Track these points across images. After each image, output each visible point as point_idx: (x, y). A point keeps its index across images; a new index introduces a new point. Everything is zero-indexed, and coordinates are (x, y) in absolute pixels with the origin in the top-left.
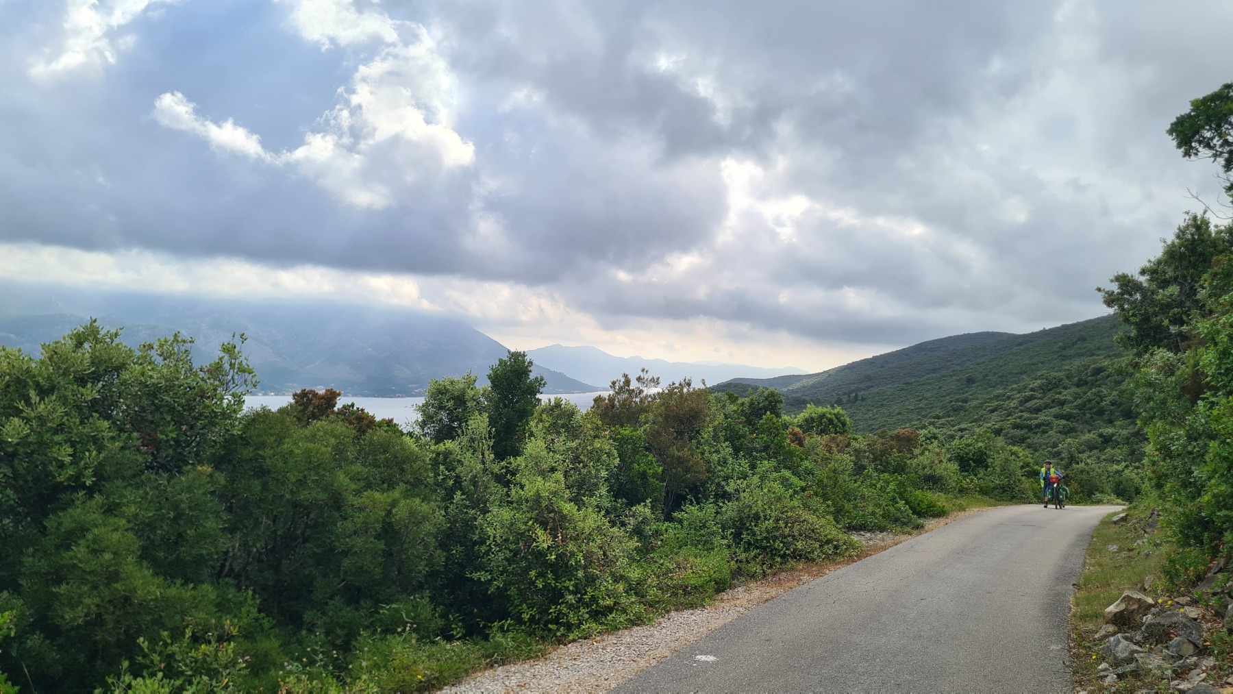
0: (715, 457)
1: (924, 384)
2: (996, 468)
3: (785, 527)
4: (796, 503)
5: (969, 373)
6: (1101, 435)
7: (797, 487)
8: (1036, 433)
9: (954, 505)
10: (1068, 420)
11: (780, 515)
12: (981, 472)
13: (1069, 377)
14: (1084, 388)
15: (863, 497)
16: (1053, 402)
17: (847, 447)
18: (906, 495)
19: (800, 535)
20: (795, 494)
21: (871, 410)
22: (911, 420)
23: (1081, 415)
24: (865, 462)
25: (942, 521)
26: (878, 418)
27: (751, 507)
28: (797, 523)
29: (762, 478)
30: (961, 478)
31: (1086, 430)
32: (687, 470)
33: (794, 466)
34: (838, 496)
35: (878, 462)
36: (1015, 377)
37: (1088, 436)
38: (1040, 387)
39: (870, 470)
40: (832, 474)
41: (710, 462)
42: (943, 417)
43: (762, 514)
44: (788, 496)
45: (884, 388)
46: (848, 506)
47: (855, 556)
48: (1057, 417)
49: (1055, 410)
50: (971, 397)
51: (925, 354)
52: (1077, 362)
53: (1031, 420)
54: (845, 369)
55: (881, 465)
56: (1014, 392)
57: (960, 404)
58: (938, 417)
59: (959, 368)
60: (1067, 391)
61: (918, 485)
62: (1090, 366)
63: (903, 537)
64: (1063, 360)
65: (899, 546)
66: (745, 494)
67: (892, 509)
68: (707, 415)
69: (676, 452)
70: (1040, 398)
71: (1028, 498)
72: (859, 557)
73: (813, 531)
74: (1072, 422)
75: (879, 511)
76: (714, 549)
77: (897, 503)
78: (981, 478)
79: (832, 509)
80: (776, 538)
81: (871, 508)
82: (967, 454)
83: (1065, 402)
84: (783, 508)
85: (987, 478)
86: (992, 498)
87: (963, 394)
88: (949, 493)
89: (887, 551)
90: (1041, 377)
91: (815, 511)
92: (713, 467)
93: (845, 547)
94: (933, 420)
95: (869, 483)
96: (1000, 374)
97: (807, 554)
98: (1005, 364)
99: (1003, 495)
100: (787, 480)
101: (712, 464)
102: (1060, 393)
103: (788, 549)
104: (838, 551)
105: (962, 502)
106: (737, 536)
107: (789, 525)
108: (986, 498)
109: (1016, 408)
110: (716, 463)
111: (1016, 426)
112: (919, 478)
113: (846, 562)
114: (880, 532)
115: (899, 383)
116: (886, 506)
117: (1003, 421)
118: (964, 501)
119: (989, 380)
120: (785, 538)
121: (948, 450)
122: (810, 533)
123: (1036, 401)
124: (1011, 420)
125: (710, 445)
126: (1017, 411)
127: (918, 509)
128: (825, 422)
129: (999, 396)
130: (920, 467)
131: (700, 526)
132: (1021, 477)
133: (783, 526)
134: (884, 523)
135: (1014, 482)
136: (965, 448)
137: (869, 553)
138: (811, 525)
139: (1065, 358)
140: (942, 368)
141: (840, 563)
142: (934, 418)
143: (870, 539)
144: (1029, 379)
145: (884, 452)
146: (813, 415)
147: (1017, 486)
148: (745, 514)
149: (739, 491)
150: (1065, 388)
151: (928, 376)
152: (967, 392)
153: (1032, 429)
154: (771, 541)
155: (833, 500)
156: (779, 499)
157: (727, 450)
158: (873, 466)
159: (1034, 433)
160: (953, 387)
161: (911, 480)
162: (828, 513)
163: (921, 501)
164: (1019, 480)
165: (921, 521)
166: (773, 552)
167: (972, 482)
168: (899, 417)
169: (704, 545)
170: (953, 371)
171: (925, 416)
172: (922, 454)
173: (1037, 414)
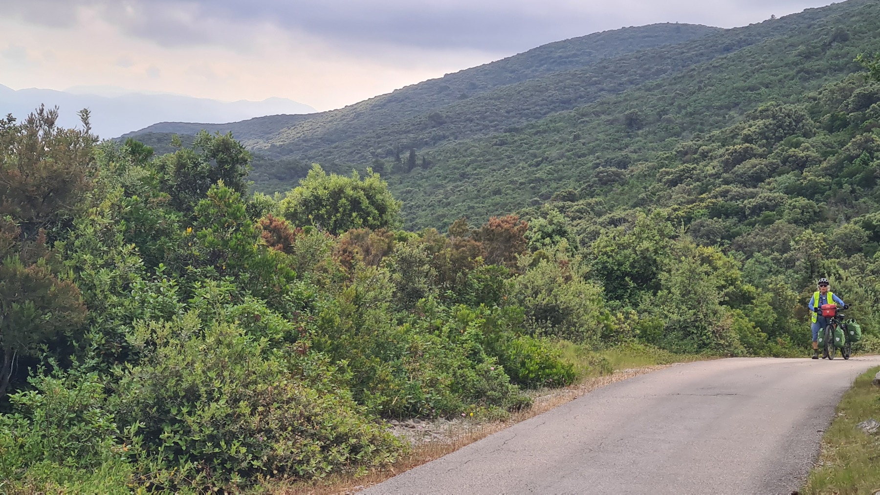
0: (105, 276)
1: (545, 131)
2: (673, 290)
3: (252, 414)
4: (274, 364)
5: (632, 107)
6: (867, 226)
7: (277, 333)
8: (753, 225)
9: (591, 363)
10: (810, 197)
11: (241, 389)
12: (647, 297)
13: (814, 113)
14: (842, 135)
15: (413, 352)
16: (784, 162)
17: (385, 253)
18: (500, 346)
19: (283, 428)
20: (272, 346)
21: (442, 186)
22: (520, 205)
23: (834, 186)
24: (421, 283)
25: (566, 392)
26: (455, 203)
27: (181, 376)
28: (276, 405)
29: (205, 318)
30: (607, 311)
31: (841, 216)
32: (44, 305)
33: (273, 293)
34: (363, 351)
35: (447, 284)
36: (718, 115)
37: (845, 228)
38: (762, 135)
39: (431, 298)
40: (354, 308)
41: (92, 287)
42: (581, 197)
43: (203, 390)
44: (258, 351)
45: (466, 141)
46: (383, 371)
47: (393, 465)
48: (791, 191)
49: (788, 178)
50: (635, 156)
51: (549, 70)
52: (831, 83)
53: (744, 198)
54: (390, 101)
55: (453, 289)
56: (715, 145)
57: (614, 169)
58: (571, 198)
59: (612, 98)
60: (810, 140)
61: (523, 326)
62: (851, 90)
63: (489, 427)
64: (806, 80)
65: (479, 442)
66: (167, 351)
67: (471, 374)
68: (87, 188)
69: (20, 268)
70: (761, 156)
71: (730, 345)
72: (400, 467)
73: (308, 419)
74: (818, 201)
75: (445, 379)
76: (100, 464)
77: (481, 361)
78: (645, 311)
79: (349, 375)
80: (233, 436)
81: (428, 374)
82: (620, 264)
83: (807, 161)
84: (249, 375)
85: (656, 309)
86: (664, 349)
87: (620, 149)
88: (582, 339)
89: (457, 453)
90: (763, 114)
91: (313, 381)
92: (100, 296)
93: (372, 448)
94: (561, 204)
95: (426, 325)
96: (689, 109)
97: (296, 466)
98: (700, 89)
99: (685, 341)
100: (257, 318)
101: (98, 291)
102: (797, 145)
103: (255, 458)
104: (359, 457)
105: (606, 357)
106: (151, 436)
107: (260, 409)
108: (652, 349)
109: (717, 176)
110: (107, 288)
111: (716, 212)
112: (527, 313)
113: (373, 477)
114: (447, 419)
115: (496, 130)
116: (460, 368)
117: (693, 202)
118: (611, 355)
119: (669, 121)
120: (251, 436)
121: (585, 256)
122: (302, 424)
123: (754, 161)
124: (708, 199)
125: (95, 251)
126: (718, 181)
127: (522, 372)
128: (344, 205)
129: (686, 153)
130: (529, 291)
131: (71, 420)
132: (718, 307)
133: (248, 411)
134: (452, 399)
135: (706, 315)
136: (617, 253)
137: (420, 458)
138: (305, 407)
139: (808, 75)
140: (581, 97)
141: (361, 479)
142: (564, 199)
143: (426, 433)
144: (741, 118)
145: (460, 263)
146: (320, 192)
147: (710, 324)
148: (167, 391)
149: (155, 344)
150: (806, 135)
151: (553, 114)
152: (627, 146)
153: (746, 218)
154: (222, 443)
155: (353, 359)
156: (240, 358)
157: (131, 261)
158: (437, 291)
159: (750, 224)
160: (601, 136)
161: (510, 319)
162: (341, 383)
163: (528, 357)
164: (715, 313)
165: (527, 395)
166: (227, 464)
167: (627, 318)
168: (497, 198)
169: (79, 456)
170: (602, 103)
171: (546, 197)
172: (534, 264)
173: (755, 187)
